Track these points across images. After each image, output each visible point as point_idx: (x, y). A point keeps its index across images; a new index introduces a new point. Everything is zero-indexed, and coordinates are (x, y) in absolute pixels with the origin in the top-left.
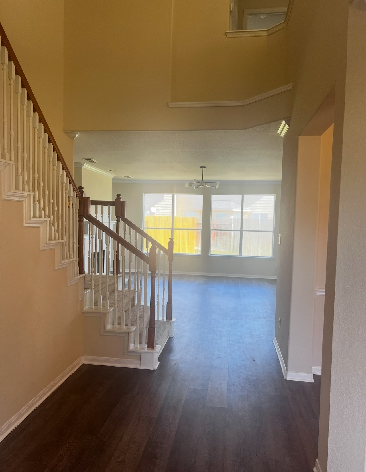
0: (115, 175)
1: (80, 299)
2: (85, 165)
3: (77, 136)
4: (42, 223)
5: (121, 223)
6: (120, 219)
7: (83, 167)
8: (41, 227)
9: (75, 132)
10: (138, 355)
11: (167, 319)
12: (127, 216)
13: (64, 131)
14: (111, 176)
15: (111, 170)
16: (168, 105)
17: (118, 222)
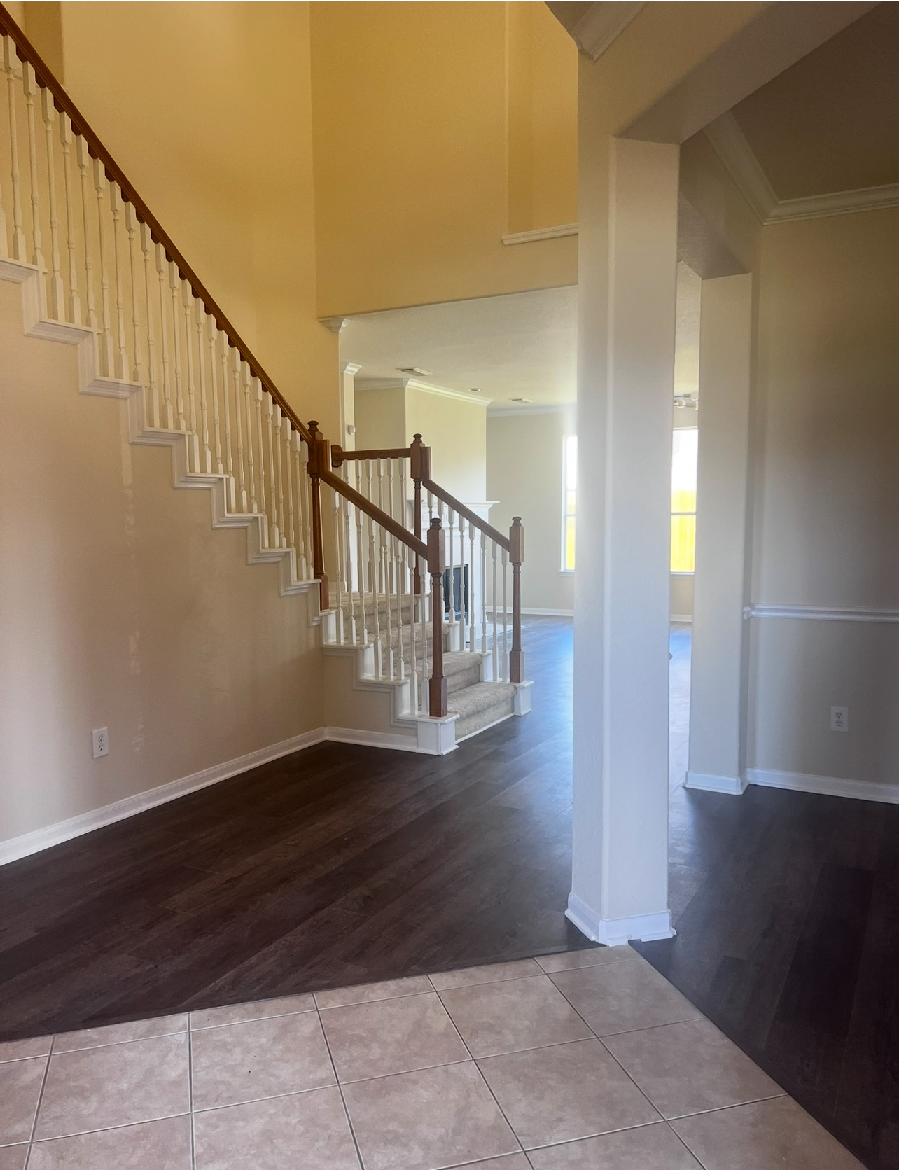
0: (492, 400)
1: (315, 624)
2: (409, 383)
3: (343, 325)
4: (215, 483)
5: (424, 491)
6: (421, 483)
7: (407, 386)
8: (214, 490)
9: (339, 318)
10: (410, 727)
11: (511, 681)
12: (435, 478)
13: (319, 318)
14: (484, 402)
15: (473, 388)
16: (502, 241)
17: (417, 489)
